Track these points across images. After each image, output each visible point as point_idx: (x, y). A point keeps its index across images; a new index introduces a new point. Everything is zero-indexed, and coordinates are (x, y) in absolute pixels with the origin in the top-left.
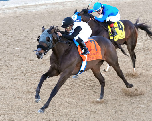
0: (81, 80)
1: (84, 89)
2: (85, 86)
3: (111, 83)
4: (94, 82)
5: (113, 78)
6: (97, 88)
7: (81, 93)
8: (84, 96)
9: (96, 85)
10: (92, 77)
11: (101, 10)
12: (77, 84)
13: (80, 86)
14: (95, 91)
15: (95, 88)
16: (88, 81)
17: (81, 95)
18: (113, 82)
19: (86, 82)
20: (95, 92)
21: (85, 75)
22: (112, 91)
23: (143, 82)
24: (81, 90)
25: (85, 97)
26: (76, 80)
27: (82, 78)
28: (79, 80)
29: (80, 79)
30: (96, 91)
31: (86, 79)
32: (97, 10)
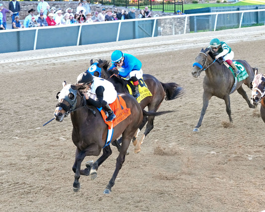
0: (10, 183)
1: (14, 197)
2: (16, 192)
3: (54, 188)
4: (30, 187)
5: (58, 180)
6: (34, 195)
7: (11, 204)
8: (15, 208)
9: (32, 191)
10: (26, 179)
11: (122, 60)
12: (4, 190)
13: (8, 192)
14: (31, 199)
15: (30, 195)
16: (21, 184)
17: (11, 207)
18: (57, 187)
19: (17, 187)
20: (31, 201)
21: (15, 176)
22: (56, 199)
23: (103, 185)
24: (10, 200)
25: (17, 209)
26: (2, 183)
27: (11, 180)
28: (7, 184)
29: (8, 182)
30: (33, 200)
31: (17, 182)
32: (117, 61)
